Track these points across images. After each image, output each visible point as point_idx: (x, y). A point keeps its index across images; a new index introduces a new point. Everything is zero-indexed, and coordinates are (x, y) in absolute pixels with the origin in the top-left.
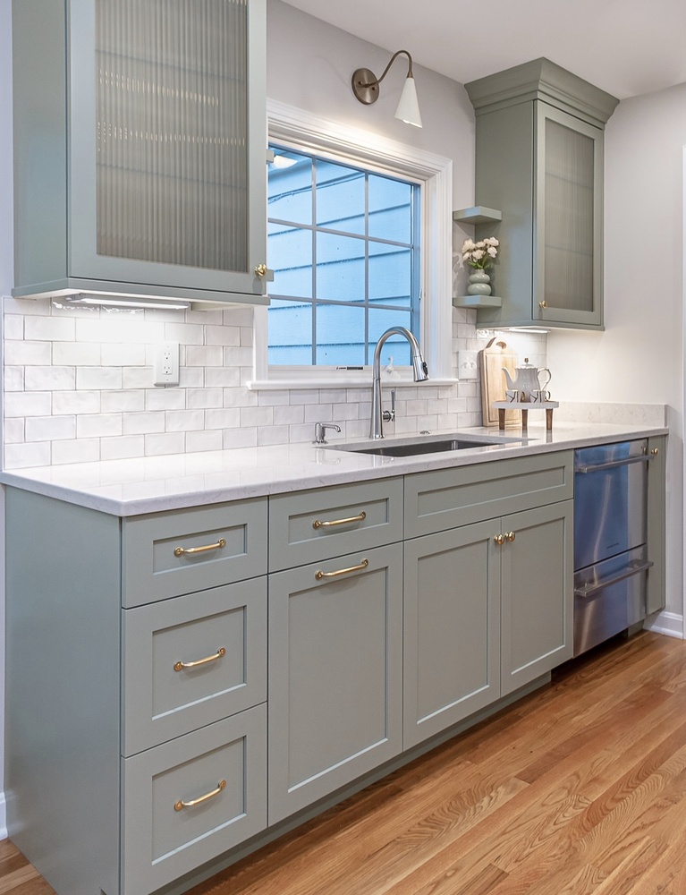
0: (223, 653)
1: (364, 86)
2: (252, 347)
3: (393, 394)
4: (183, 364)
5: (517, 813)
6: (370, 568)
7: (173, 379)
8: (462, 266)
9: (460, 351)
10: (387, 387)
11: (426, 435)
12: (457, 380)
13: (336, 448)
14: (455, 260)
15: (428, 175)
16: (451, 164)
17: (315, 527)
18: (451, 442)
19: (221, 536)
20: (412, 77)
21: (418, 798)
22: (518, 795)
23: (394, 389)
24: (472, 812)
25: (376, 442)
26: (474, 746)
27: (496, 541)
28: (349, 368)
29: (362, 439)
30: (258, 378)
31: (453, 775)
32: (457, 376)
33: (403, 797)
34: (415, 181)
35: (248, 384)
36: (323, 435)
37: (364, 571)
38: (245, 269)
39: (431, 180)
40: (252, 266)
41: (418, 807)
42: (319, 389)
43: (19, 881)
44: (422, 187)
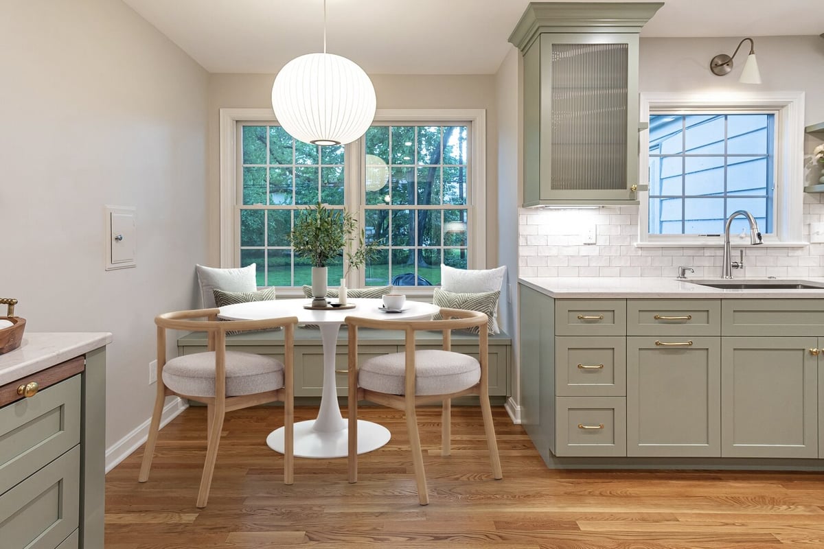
0: (602, 367)
1: (720, 66)
2: (637, 225)
3: (742, 251)
4: (598, 234)
5: (807, 522)
6: (693, 347)
7: (593, 241)
8: (815, 163)
9: (812, 223)
10: (735, 247)
11: (772, 279)
12: (808, 243)
13: (692, 282)
14: (806, 161)
15: (780, 107)
16: (804, 94)
17: (655, 318)
18: (798, 285)
19: (601, 314)
20: (753, 53)
21: (731, 487)
22: (815, 515)
23: (742, 249)
24: (769, 508)
25: (726, 280)
26: (791, 480)
27: (811, 353)
28: (708, 236)
29: (716, 278)
30: (641, 241)
31: (764, 487)
32: (809, 241)
33: (721, 483)
34: (771, 113)
35: (635, 244)
36: (683, 273)
37: (690, 347)
38: (625, 188)
39: (784, 109)
40: (629, 186)
41: (728, 490)
42: (683, 248)
43: (523, 439)
44: (776, 117)
